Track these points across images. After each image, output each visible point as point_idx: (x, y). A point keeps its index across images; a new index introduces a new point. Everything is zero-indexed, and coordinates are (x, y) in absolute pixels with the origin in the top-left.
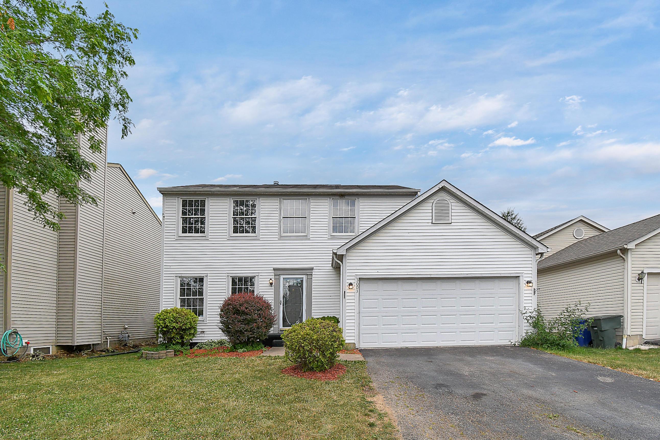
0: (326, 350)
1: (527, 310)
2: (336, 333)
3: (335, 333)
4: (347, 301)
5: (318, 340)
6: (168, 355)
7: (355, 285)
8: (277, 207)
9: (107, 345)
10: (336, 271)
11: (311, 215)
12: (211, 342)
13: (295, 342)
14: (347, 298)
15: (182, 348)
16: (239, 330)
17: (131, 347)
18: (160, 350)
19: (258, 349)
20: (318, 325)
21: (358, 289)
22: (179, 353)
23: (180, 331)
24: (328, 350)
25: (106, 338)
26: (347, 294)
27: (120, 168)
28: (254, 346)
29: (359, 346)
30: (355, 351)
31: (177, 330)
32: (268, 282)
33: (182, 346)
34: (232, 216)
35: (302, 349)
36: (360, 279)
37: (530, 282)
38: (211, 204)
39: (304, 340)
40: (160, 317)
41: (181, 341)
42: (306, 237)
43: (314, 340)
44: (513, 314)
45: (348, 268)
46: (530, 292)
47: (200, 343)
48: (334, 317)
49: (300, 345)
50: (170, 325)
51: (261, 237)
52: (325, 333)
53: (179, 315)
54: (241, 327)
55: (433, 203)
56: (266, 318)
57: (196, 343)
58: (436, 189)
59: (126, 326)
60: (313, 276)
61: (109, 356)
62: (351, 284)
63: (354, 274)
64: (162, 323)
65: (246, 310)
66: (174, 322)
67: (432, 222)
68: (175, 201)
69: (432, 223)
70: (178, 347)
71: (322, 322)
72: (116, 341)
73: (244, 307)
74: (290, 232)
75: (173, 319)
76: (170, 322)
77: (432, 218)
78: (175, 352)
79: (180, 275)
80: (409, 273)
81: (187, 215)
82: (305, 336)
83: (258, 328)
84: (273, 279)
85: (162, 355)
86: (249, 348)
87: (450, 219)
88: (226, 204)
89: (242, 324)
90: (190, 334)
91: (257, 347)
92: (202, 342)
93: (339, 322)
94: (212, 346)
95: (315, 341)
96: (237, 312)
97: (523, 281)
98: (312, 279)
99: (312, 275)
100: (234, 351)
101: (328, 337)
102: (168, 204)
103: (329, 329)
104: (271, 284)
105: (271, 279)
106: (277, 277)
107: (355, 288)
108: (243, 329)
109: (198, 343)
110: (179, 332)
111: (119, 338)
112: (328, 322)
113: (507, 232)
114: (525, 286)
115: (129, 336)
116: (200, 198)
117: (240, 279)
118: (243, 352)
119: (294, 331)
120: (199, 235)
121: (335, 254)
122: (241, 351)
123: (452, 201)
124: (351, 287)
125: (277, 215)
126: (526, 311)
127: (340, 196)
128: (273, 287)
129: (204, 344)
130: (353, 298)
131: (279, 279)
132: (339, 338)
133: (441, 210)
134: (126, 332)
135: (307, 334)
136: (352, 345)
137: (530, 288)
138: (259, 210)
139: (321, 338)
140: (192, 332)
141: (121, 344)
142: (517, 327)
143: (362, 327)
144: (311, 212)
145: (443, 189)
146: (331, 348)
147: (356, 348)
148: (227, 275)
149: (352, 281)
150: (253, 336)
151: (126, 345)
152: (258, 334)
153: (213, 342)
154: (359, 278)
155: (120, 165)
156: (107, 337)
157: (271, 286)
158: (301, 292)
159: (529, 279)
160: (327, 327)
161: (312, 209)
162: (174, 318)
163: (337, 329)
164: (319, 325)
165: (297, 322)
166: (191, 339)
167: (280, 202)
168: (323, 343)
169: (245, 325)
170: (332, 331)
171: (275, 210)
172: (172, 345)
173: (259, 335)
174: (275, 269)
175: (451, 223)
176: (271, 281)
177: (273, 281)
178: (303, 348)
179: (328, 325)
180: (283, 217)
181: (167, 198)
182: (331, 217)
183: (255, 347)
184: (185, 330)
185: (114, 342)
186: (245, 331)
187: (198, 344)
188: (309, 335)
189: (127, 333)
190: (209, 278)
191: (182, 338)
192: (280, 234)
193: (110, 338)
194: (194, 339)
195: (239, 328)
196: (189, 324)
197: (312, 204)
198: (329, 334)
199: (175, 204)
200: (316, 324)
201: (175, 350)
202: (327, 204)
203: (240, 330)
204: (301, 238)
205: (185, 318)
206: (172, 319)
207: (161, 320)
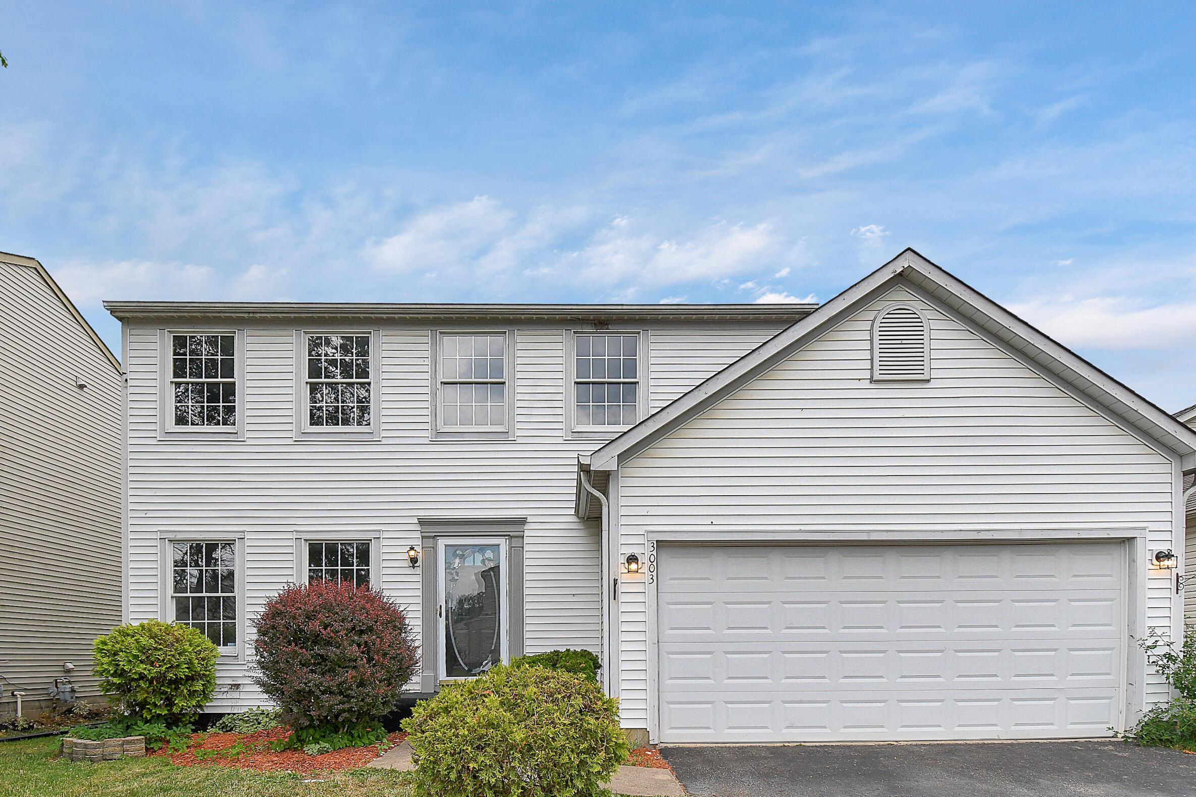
0: (559, 784)
1: (1158, 638)
2: (597, 719)
3: (592, 721)
4: (623, 608)
5: (530, 748)
6: (128, 750)
7: (646, 561)
8: (425, 354)
9: (16, 711)
10: (587, 528)
11: (519, 375)
12: (256, 715)
13: (446, 753)
14: (622, 598)
15: (171, 732)
16: (304, 689)
17: (81, 716)
18: (107, 736)
19: (367, 742)
20: (532, 689)
21: (654, 574)
22: (160, 744)
23: (163, 686)
24: (567, 785)
25: (13, 695)
26: (621, 588)
27: (35, 269)
28: (356, 735)
29: (659, 737)
30: (650, 753)
31: (151, 682)
32: (406, 556)
33: (169, 727)
34: (304, 378)
35: (468, 780)
36: (661, 545)
37: (1169, 556)
38: (249, 347)
39: (478, 747)
40: (105, 647)
41: (166, 712)
42: (506, 435)
43: (513, 747)
44: (1111, 649)
45: (623, 511)
46: (1166, 584)
47: (229, 714)
48: (585, 654)
49: (463, 766)
50: (131, 670)
51: (384, 434)
52: (557, 721)
53: (156, 642)
54: (309, 682)
55: (873, 321)
56: (385, 655)
57: (220, 716)
58: (886, 275)
59: (70, 666)
60: (526, 540)
61: (18, 739)
62: (632, 559)
63: (641, 530)
64: (109, 664)
65: (324, 632)
66: (142, 662)
67: (872, 377)
68: (153, 339)
69: (872, 381)
70: (157, 729)
71: (547, 678)
72: (41, 702)
73: (318, 622)
74: (461, 423)
75: (139, 651)
76: (130, 661)
77: (872, 367)
78: (148, 741)
79: (171, 536)
80: (803, 528)
81: (186, 377)
82: (483, 731)
83: (361, 684)
84: (418, 549)
85: (110, 749)
86: (340, 739)
87: (926, 368)
88: (289, 347)
89: (312, 671)
90: (192, 694)
91: (363, 736)
92: (234, 714)
93: (600, 667)
94: (259, 723)
95: (520, 752)
96: (299, 638)
97: (1145, 551)
98: (523, 547)
99: (523, 537)
100: (296, 750)
101: (566, 734)
102: (134, 346)
103: (572, 706)
104: (414, 561)
105: (412, 549)
106: (430, 543)
107: (645, 569)
108: (317, 686)
109: (224, 714)
110: (160, 689)
111: (49, 694)
112: (566, 676)
113: (1097, 407)
114: (1152, 567)
115: (73, 691)
116: (219, 331)
117: (332, 548)
118: (321, 752)
119: (447, 710)
120: (221, 428)
121: (584, 469)
122: (312, 749)
123: (930, 314)
124: (633, 566)
125: (427, 376)
126: (1153, 639)
127: (595, 324)
128: (419, 571)
129: (240, 717)
130: (640, 598)
131: (435, 548)
132: (605, 738)
133: (899, 342)
134: (65, 680)
135: (490, 725)
136: (639, 735)
137: (1165, 573)
138: (378, 362)
139: (543, 740)
140: (198, 686)
141: (55, 708)
142: (1123, 685)
143: (667, 682)
144: (518, 368)
145: (904, 279)
146: (579, 775)
147: (651, 743)
148: (295, 536)
149: (635, 551)
150: (347, 706)
151: (70, 711)
152: (362, 700)
153: (263, 714)
154: (657, 541)
155: (37, 261)
156: (15, 693)
157: (414, 567)
158: (495, 585)
159: (1164, 548)
160: (564, 697)
161: (519, 361)
162: (143, 649)
163: (600, 703)
164: (535, 690)
165: (484, 664)
166: (200, 707)
167: (434, 340)
168: (548, 759)
169: (323, 674)
170: (581, 711)
171: (420, 361)
172: (140, 723)
173: (369, 704)
174: (422, 522)
175: (928, 381)
176: (412, 553)
177: (419, 552)
178: (475, 777)
179: (567, 688)
180: (441, 383)
181: (133, 332)
182: (573, 384)
183: (359, 736)
184: (176, 683)
185: (37, 704)
186: (323, 693)
187: (224, 719)
188: (496, 727)
189: (70, 682)
190: (248, 543)
191: (170, 703)
192: (434, 428)
193: (23, 693)
194: (207, 704)
195: (306, 684)
196: (185, 666)
197: (519, 346)
198: (571, 724)
199: (153, 346)
200: (526, 686)
201: (148, 737)
202: (560, 346)
203: (307, 689)
204: (492, 437)
205: (176, 650)
206: (135, 652)
207: (106, 653)
